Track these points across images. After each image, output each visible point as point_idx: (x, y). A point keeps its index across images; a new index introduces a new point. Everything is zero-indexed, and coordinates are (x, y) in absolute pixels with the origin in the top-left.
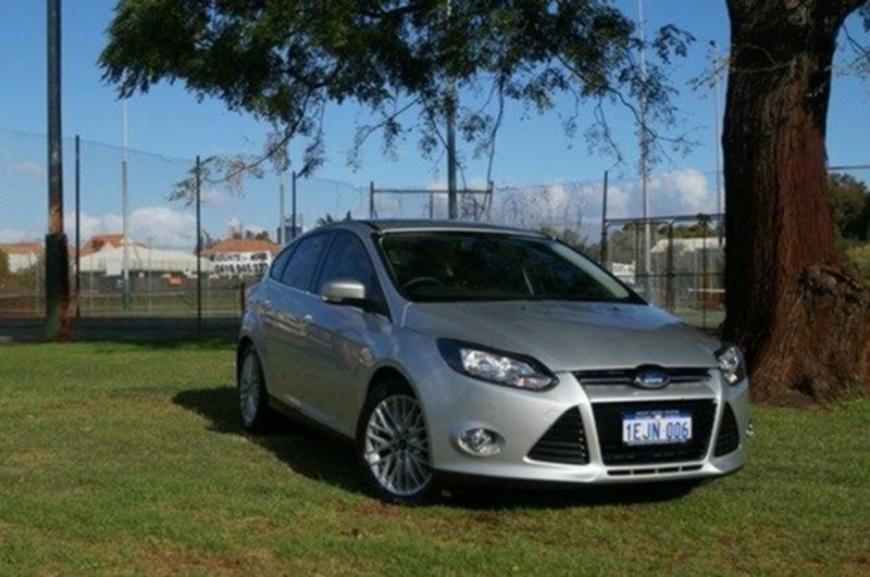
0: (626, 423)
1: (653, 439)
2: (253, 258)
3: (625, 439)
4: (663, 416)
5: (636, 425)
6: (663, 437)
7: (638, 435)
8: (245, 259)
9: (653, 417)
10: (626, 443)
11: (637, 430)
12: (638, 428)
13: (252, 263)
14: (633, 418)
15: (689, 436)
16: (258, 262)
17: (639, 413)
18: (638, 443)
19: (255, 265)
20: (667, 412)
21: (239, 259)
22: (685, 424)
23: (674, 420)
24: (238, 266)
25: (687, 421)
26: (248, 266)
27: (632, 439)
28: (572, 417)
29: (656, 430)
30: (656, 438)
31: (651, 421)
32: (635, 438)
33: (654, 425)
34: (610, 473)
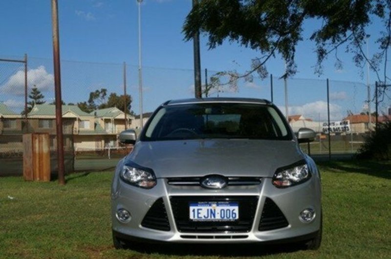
0: (191, 208)
1: (211, 218)
2: (341, 124)
3: (191, 217)
4: (218, 205)
5: (198, 210)
6: (218, 217)
7: (200, 216)
8: (337, 125)
9: (210, 205)
10: (192, 220)
11: (199, 213)
12: (200, 211)
13: (340, 126)
14: (197, 206)
15: (237, 217)
16: (343, 126)
17: (199, 203)
18: (200, 220)
19: (342, 128)
20: (219, 203)
21: (334, 125)
22: (234, 210)
23: (226, 208)
24: (334, 128)
25: (236, 209)
26: (339, 128)
27: (196, 218)
28: (159, 203)
29: (213, 213)
30: (213, 218)
31: (209, 208)
32: (198, 217)
33: (211, 210)
34: (182, 236)
